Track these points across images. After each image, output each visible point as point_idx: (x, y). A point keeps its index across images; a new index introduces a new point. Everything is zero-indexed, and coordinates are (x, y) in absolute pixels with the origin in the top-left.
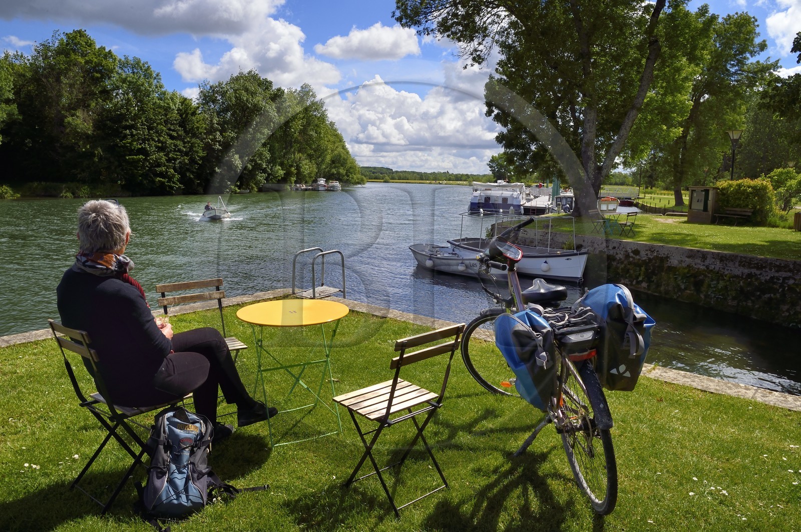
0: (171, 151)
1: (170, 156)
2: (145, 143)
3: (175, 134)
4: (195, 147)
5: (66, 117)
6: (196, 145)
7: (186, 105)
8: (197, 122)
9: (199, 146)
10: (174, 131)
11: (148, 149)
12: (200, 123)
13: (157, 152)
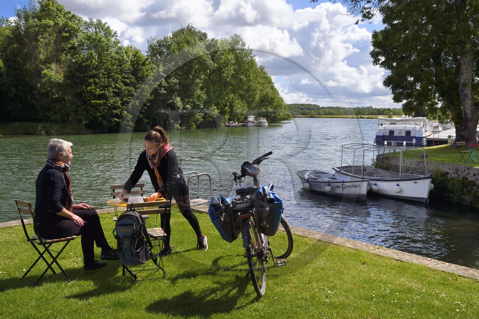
0: (125, 95)
1: (124, 100)
2: (105, 90)
3: (128, 81)
4: (145, 92)
5: (43, 69)
6: (146, 90)
7: (137, 57)
8: (146, 71)
9: (148, 91)
10: (127, 78)
11: (107, 94)
12: (149, 71)
13: (114, 97)
